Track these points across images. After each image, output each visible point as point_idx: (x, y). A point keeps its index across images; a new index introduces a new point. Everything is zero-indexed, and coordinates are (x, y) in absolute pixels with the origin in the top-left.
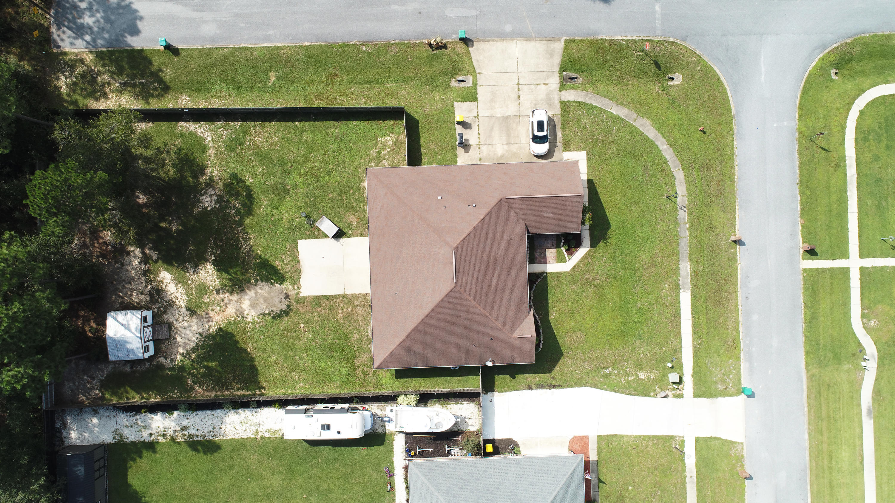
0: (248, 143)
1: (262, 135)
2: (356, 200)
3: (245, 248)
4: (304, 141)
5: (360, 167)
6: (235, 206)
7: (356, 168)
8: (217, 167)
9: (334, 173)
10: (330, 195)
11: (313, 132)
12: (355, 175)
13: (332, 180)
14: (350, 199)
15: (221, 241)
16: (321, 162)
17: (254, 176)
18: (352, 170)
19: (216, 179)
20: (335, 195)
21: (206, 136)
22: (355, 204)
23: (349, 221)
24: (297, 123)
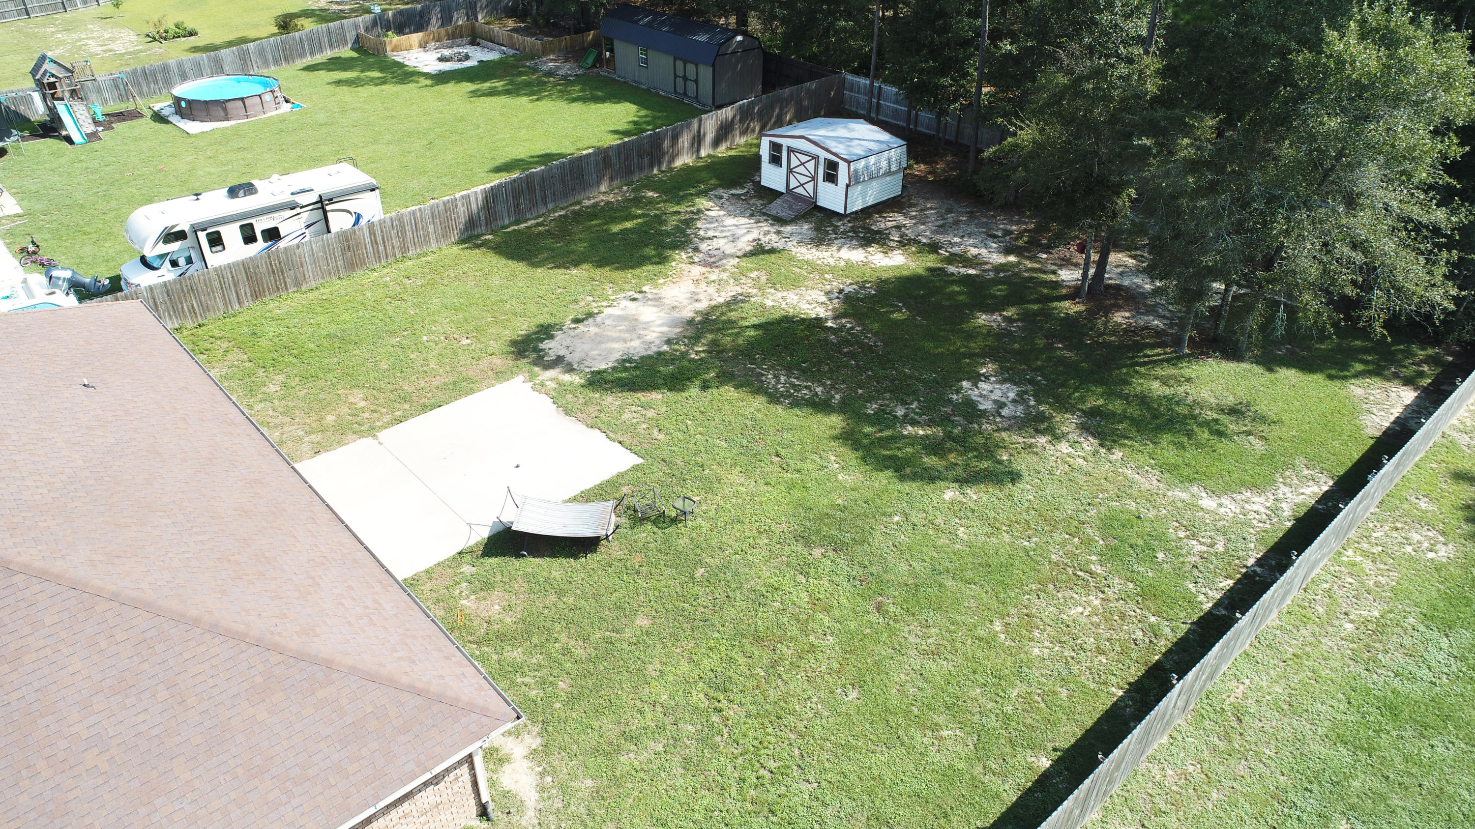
0: (1097, 569)
1: (1098, 626)
2: (518, 669)
3: (776, 377)
4: (941, 720)
5: (597, 794)
6: (914, 423)
7: (617, 782)
8: (1081, 461)
9: (699, 698)
10: (642, 622)
11: (948, 775)
12: (596, 751)
13: (685, 666)
14: (549, 656)
15: (852, 355)
16: (785, 697)
17: (956, 509)
18: (629, 759)
19: (1042, 440)
20: (628, 633)
21: (1223, 501)
22: (516, 654)
23: (496, 594)
24: (1045, 763)
